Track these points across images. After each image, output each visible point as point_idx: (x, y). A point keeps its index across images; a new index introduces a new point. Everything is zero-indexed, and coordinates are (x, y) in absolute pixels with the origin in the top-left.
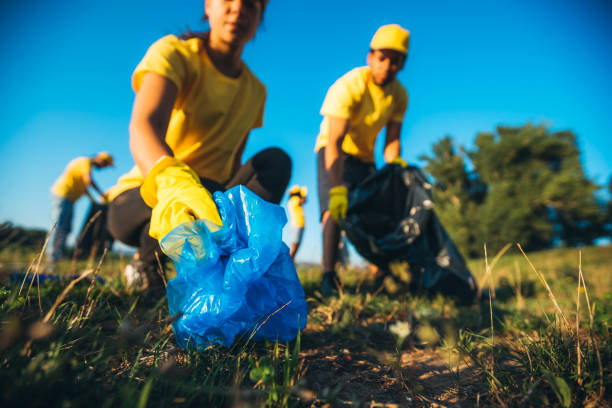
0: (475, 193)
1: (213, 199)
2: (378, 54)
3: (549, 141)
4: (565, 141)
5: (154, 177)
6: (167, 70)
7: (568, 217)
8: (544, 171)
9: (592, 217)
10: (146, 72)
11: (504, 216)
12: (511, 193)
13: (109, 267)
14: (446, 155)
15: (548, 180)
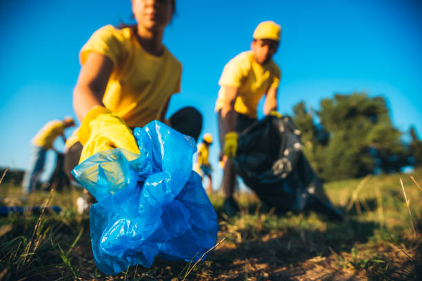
0: (321, 138)
1: (133, 134)
2: (260, 43)
3: (369, 103)
4: (379, 103)
5: (88, 123)
6: (106, 51)
8: (366, 122)
9: (400, 154)
10: (90, 51)
11: (341, 154)
12: (346, 138)
13: (66, 197)
14: (301, 113)
15: (369, 129)
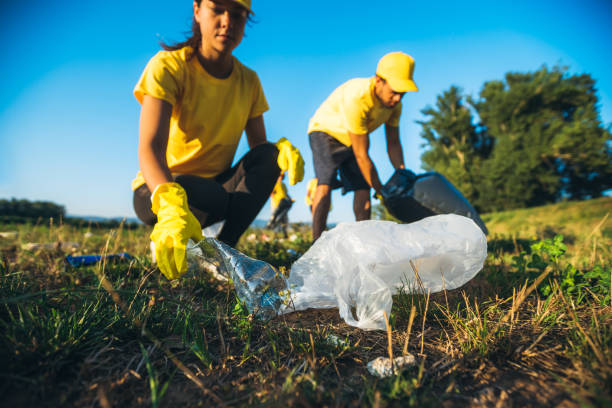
0: (481, 147)
4: (579, 88)
7: (576, 169)
9: (601, 168)
11: (509, 171)
12: (519, 147)
14: (452, 108)
15: (559, 130)
